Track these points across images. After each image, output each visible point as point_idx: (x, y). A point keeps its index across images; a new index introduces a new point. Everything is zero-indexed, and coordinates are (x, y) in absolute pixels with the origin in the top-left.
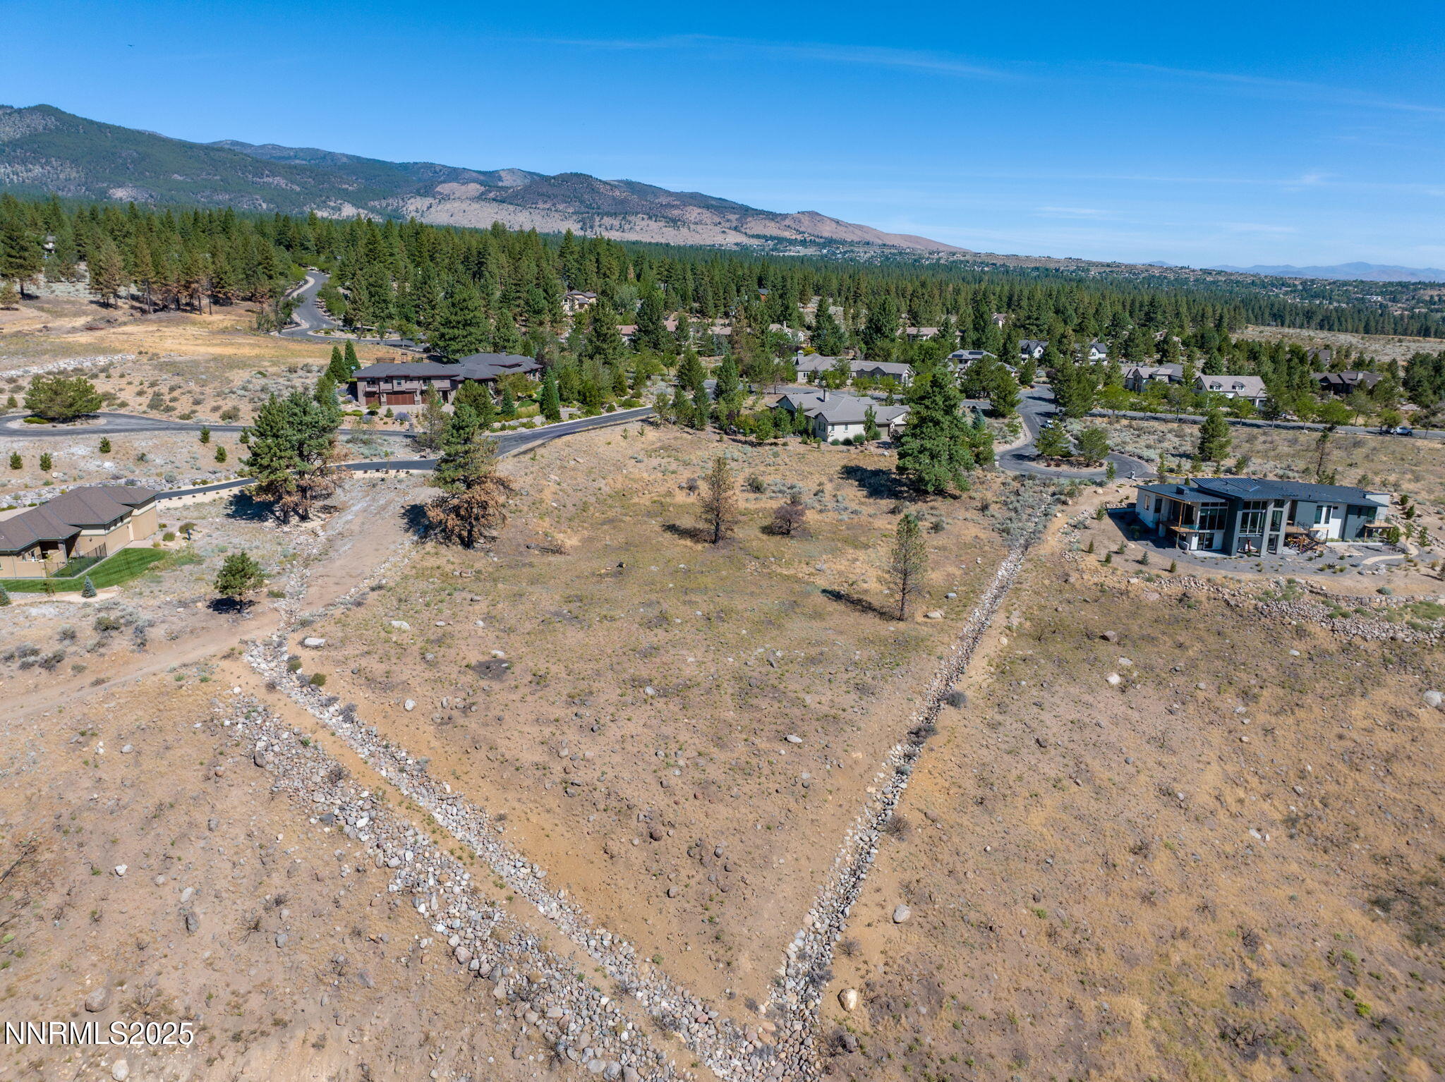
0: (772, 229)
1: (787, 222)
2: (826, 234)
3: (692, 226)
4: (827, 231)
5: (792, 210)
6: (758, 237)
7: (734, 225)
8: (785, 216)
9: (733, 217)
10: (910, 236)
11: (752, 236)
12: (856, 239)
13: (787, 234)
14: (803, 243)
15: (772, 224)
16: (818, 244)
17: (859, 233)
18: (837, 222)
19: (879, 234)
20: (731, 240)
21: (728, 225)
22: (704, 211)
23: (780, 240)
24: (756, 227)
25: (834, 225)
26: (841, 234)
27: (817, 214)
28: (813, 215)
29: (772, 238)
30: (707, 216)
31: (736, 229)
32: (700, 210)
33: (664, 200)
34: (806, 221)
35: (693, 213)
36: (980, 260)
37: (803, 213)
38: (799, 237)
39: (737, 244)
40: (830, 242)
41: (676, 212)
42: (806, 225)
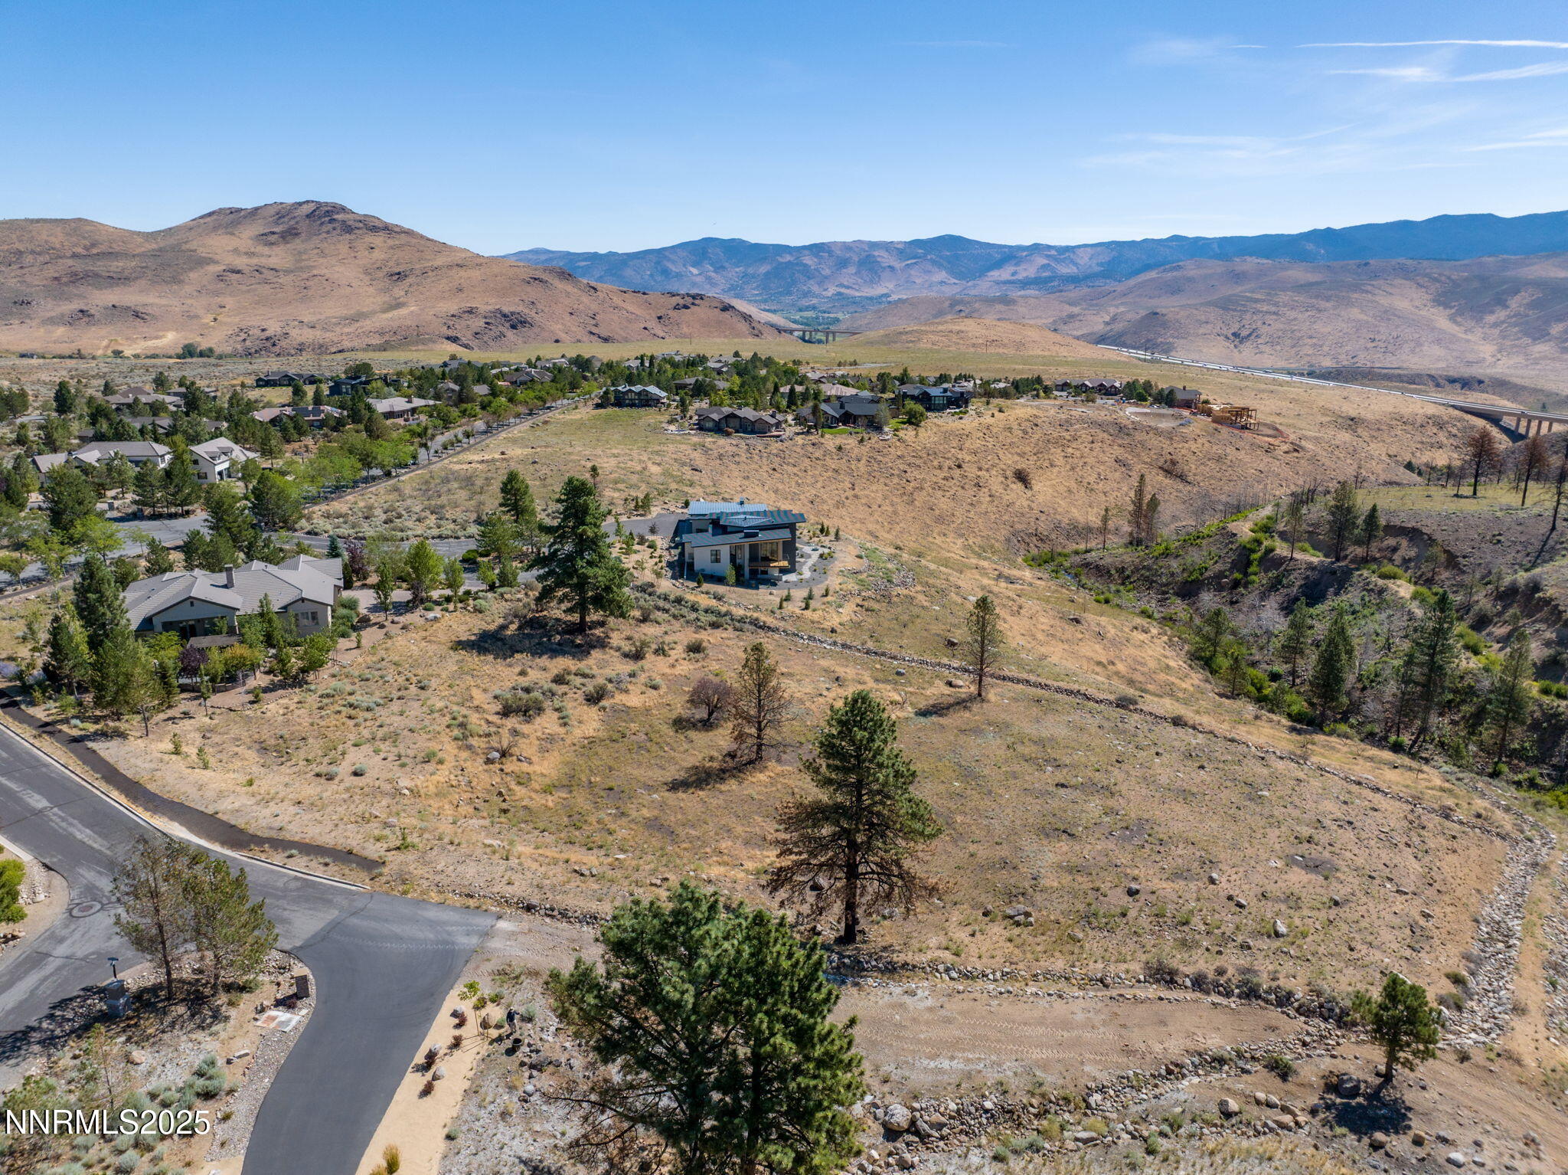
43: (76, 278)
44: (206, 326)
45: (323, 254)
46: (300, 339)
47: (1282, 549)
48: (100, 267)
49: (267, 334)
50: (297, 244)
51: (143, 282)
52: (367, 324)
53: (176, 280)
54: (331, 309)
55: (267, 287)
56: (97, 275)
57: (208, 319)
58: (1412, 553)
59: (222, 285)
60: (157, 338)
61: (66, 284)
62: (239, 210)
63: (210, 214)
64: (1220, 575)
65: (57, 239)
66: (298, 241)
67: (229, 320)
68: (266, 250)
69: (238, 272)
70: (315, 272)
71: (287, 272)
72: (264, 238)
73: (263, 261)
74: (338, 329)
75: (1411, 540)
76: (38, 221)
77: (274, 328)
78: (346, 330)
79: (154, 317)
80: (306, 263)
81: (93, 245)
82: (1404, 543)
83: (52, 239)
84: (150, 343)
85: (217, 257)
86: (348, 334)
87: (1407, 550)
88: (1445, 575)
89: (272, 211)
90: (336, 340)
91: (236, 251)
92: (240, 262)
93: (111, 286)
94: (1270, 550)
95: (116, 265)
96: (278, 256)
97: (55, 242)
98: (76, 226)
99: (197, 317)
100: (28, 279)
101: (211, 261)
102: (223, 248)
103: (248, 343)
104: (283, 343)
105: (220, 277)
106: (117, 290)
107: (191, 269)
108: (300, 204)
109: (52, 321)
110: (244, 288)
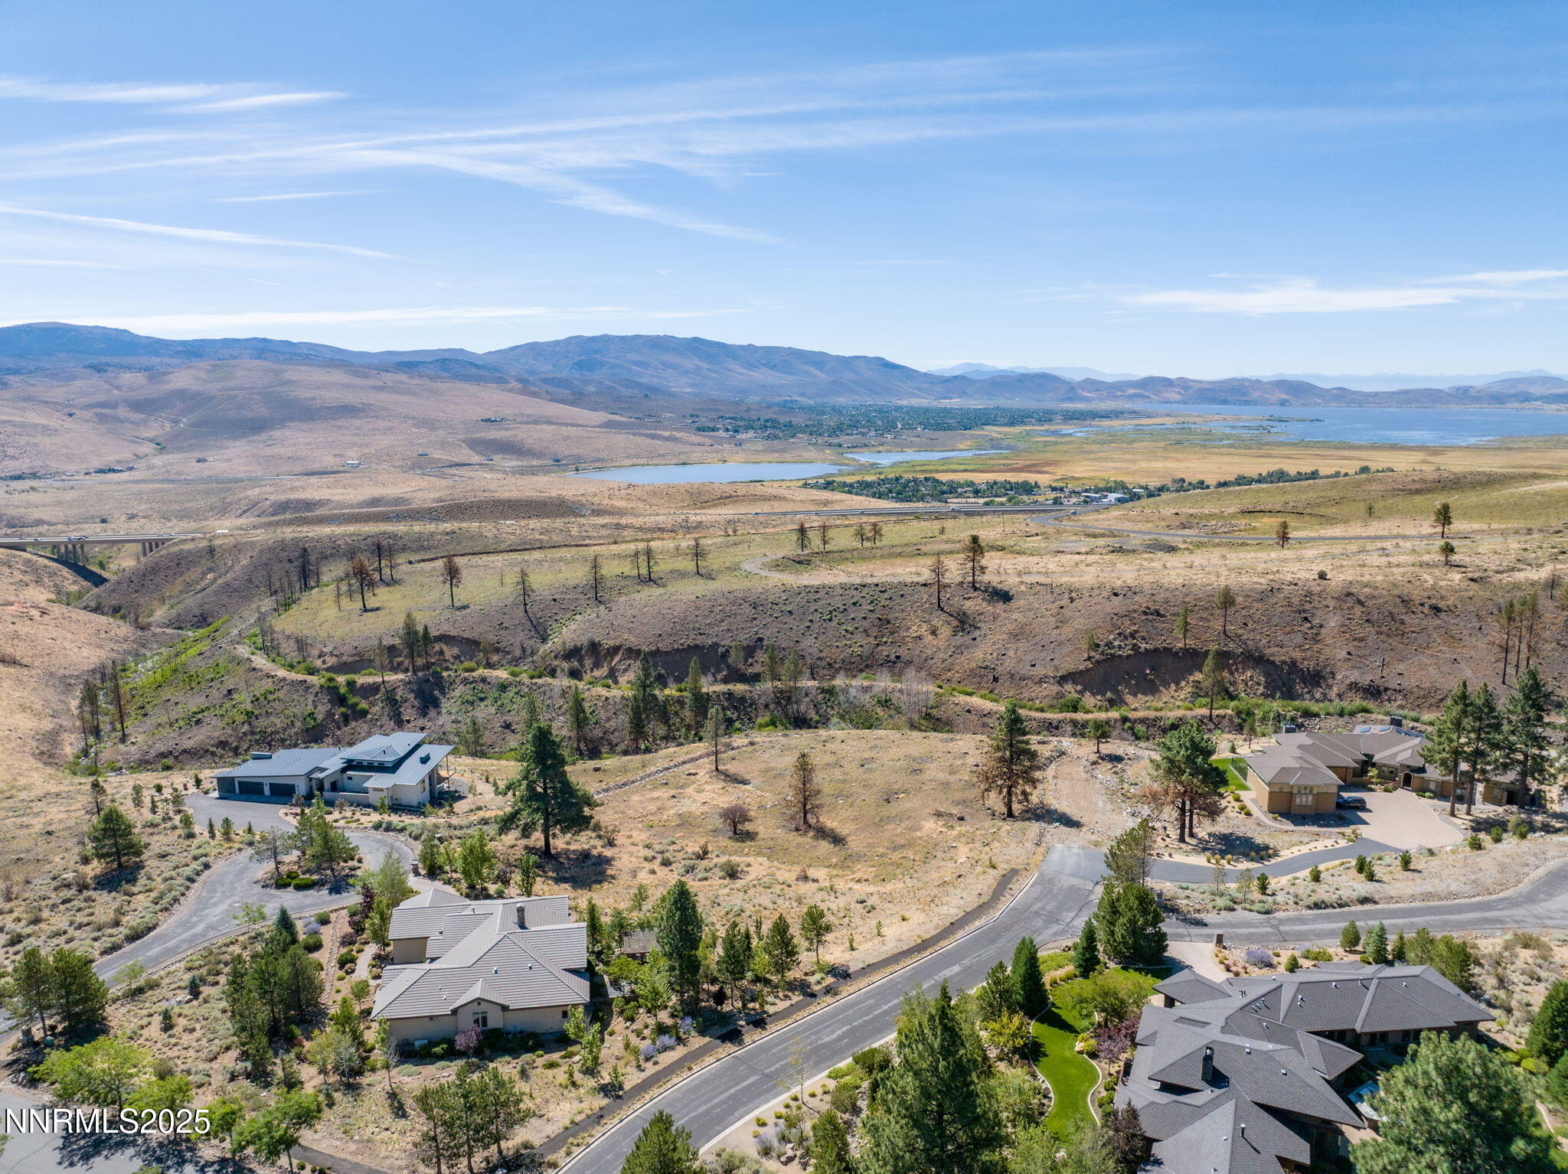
47: (362, 680)
58: (456, 651)
64: (330, 715)
75: (446, 643)
82: (445, 648)
87: (450, 652)
88: (495, 658)
94: (351, 684)
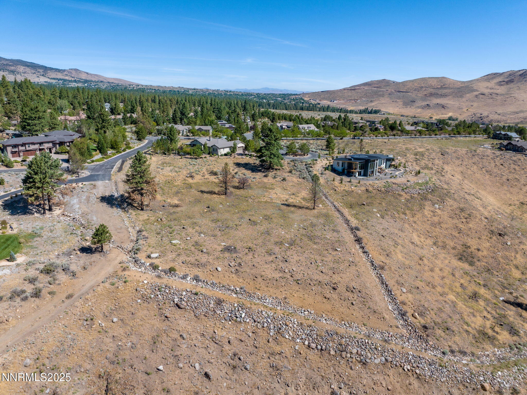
0: (60, 76)
1: (65, 73)
2: (84, 78)
3: (22, 74)
4: (84, 77)
5: (67, 68)
6: (54, 79)
7: (42, 73)
8: (64, 71)
9: (41, 71)
10: (118, 79)
11: (52, 79)
12: (97, 80)
13: (67, 78)
14: (75, 81)
15: (60, 74)
16: (82, 82)
17: (97, 78)
18: (87, 73)
19: (106, 78)
20: (42, 80)
21: (39, 74)
22: (27, 68)
23: (65, 80)
24: (53, 75)
25: (86, 74)
26: (89, 78)
27: (78, 70)
28: (76, 70)
29: (60, 79)
30: (28, 69)
31: (43, 75)
32: (24, 67)
33: (5, 63)
34: (74, 72)
35: (21, 69)
36: (150, 88)
37: (72, 69)
38: (73, 79)
39: (45, 82)
40: (86, 81)
41: (12, 68)
42: (74, 73)
43: (431, 95)
44: (464, 112)
45: (519, 89)
46: (492, 118)
48: (440, 92)
49: (481, 116)
50: (511, 85)
51: (450, 97)
52: (521, 115)
53: (461, 97)
54: (511, 109)
55: (491, 100)
56: (437, 94)
57: (465, 110)
59: (476, 99)
60: (446, 114)
61: (428, 97)
62: (497, 73)
63: (487, 75)
65: (434, 83)
66: (512, 84)
67: (472, 110)
68: (498, 87)
69: (484, 94)
70: (512, 95)
71: (501, 95)
72: (500, 84)
73: (495, 91)
74: (508, 116)
76: (431, 78)
77: (485, 114)
78: (511, 116)
79: (448, 108)
80: (511, 92)
81: (444, 85)
83: (433, 83)
84: (443, 116)
85: (479, 89)
86: (511, 118)
89: (508, 73)
90: (505, 119)
91: (487, 88)
92: (486, 91)
93: (440, 97)
95: (445, 91)
96: (502, 90)
97: (433, 84)
98: (441, 79)
99: (462, 109)
100: (418, 95)
101: (477, 91)
102: (483, 87)
103: (473, 118)
104: (485, 120)
105: (476, 96)
106: (442, 99)
107: (468, 93)
108: (520, 71)
109: (418, 107)
110: (483, 100)
